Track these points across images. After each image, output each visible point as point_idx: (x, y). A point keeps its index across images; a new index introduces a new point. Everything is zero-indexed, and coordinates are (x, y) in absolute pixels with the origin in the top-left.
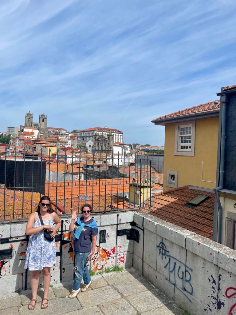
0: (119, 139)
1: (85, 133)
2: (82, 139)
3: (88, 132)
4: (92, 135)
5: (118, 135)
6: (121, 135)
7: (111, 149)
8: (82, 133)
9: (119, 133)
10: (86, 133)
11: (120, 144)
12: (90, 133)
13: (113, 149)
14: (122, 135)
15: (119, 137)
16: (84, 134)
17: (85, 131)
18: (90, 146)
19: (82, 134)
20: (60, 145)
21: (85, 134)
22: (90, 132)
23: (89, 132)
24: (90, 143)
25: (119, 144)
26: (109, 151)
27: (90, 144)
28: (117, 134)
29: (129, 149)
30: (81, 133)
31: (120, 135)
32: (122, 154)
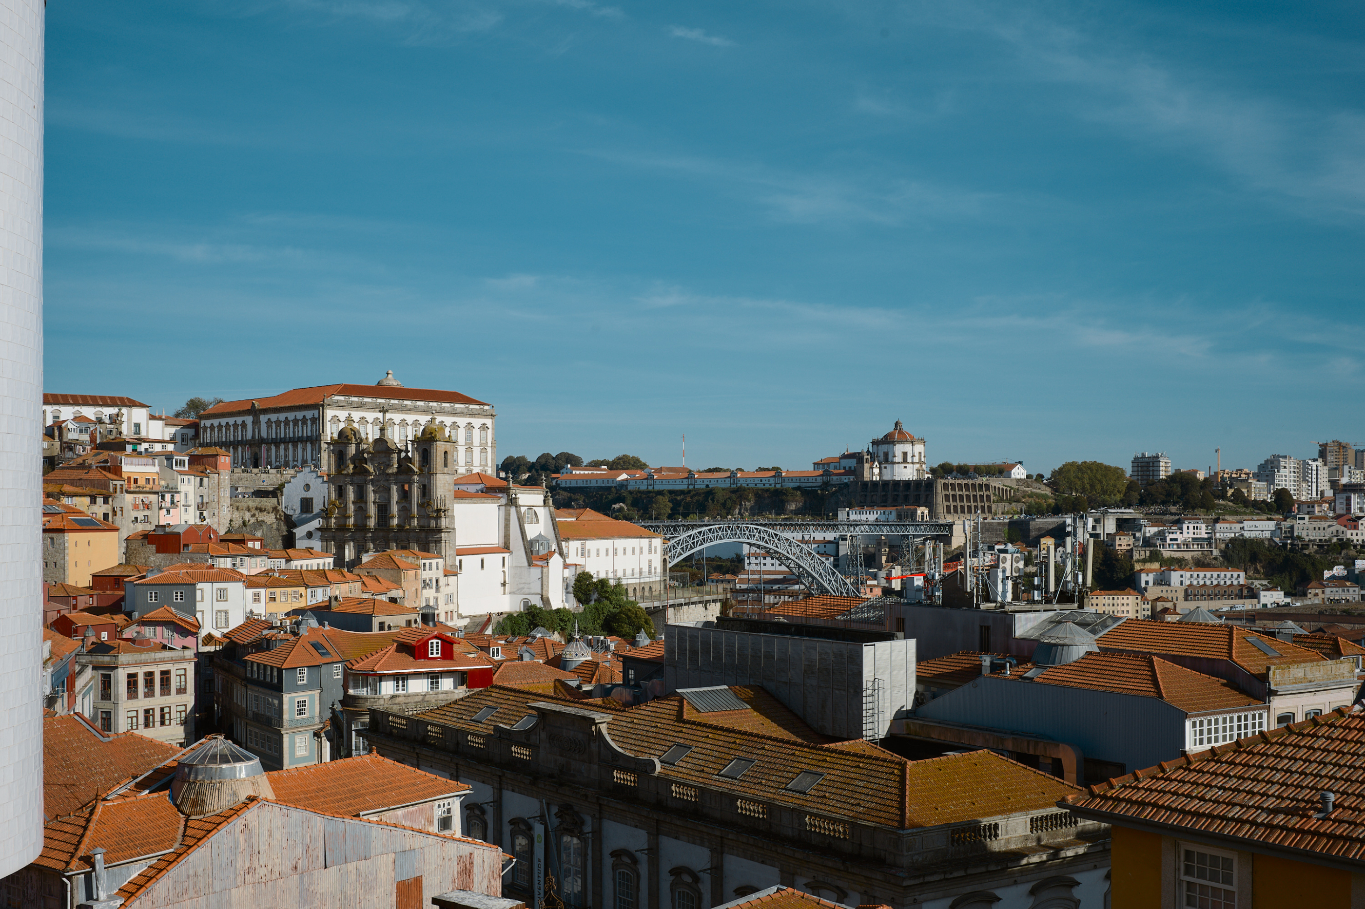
0: (476, 451)
1: (263, 418)
2: (248, 455)
3: (282, 416)
4: (307, 432)
5: (470, 426)
6: (484, 427)
7: (443, 522)
8: (249, 419)
9: (473, 415)
10: (274, 417)
12: (296, 422)
13: (452, 517)
14: (489, 422)
15: (476, 433)
16: (256, 422)
17: (265, 411)
18: (306, 504)
19: (244, 425)
20: (135, 514)
21: (264, 427)
22: (300, 415)
23: (291, 416)
24: (307, 487)
26: (431, 532)
27: (308, 495)
28: (462, 421)
29: (543, 513)
30: (239, 420)
31: (477, 422)
32: (506, 547)
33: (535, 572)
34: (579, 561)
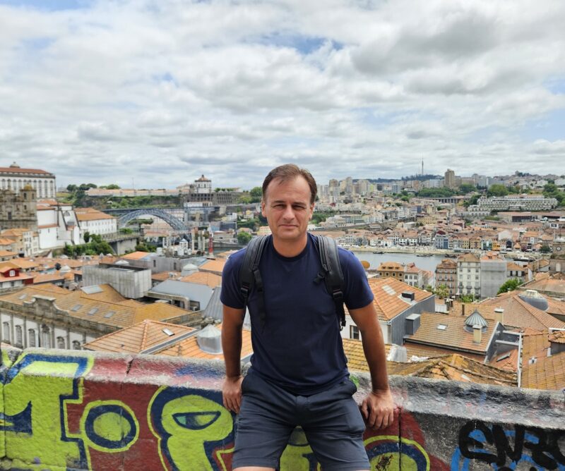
0: (49, 190)
5: (46, 182)
6: (51, 182)
7: (33, 218)
9: (47, 178)
11: (51, 205)
13: (36, 216)
14: (53, 180)
15: (48, 184)
25: (49, 205)
26: (29, 221)
28: (43, 180)
29: (72, 213)
31: (49, 180)
32: (58, 225)
33: (69, 233)
34: (86, 228)
